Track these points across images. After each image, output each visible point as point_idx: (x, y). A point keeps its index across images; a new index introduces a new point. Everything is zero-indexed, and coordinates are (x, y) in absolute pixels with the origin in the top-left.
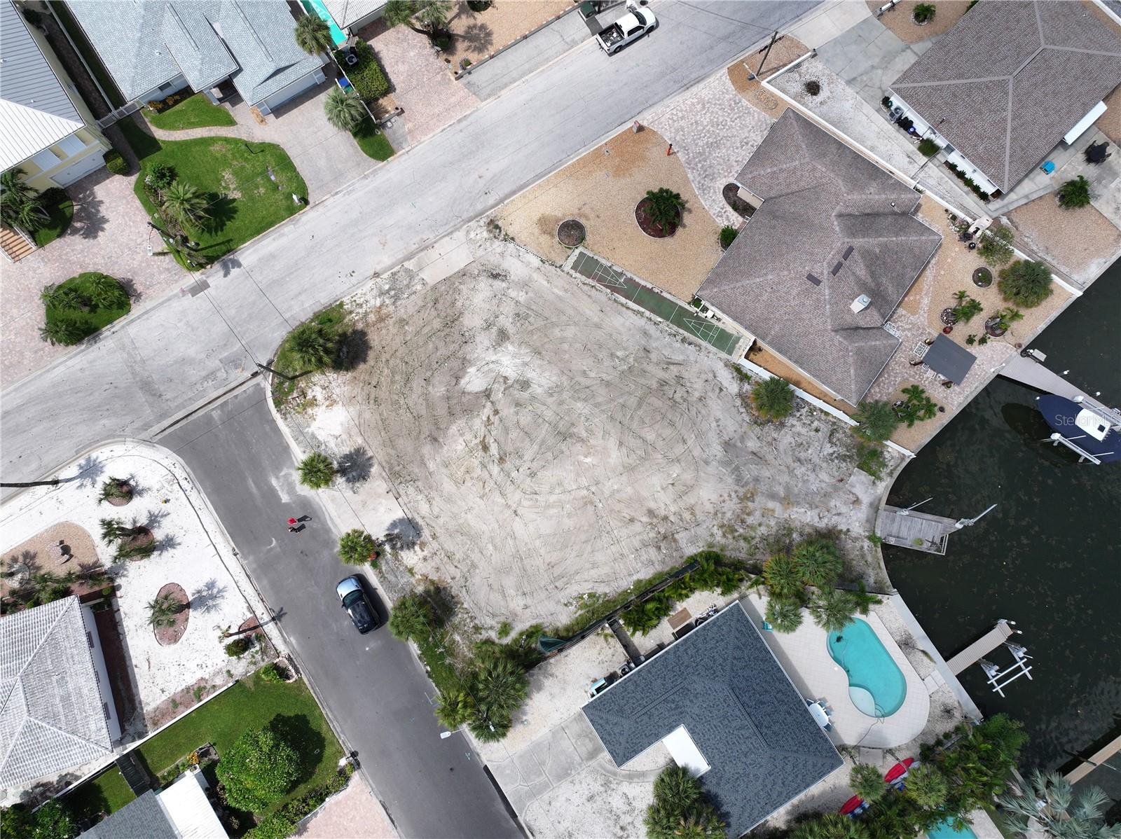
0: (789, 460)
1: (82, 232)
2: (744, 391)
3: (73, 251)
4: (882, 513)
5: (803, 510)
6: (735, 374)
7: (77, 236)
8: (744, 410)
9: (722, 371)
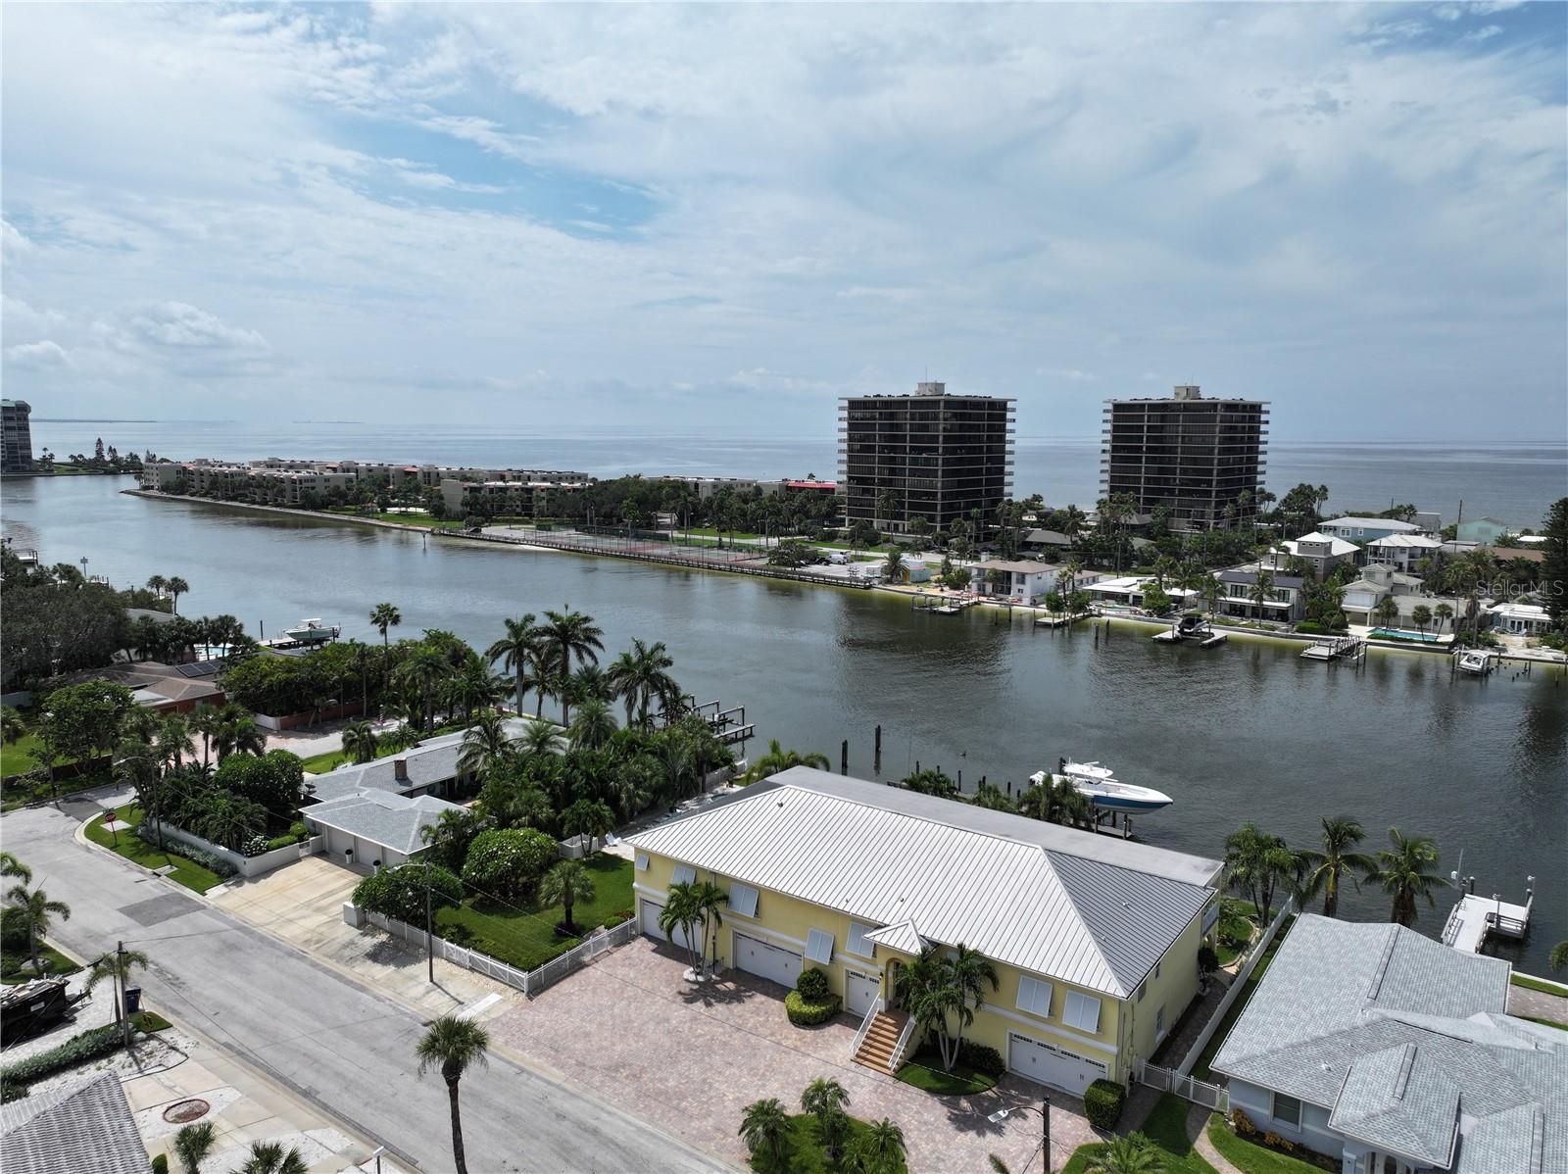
1: (956, 1112)
3: (918, 1112)
7: (946, 1109)
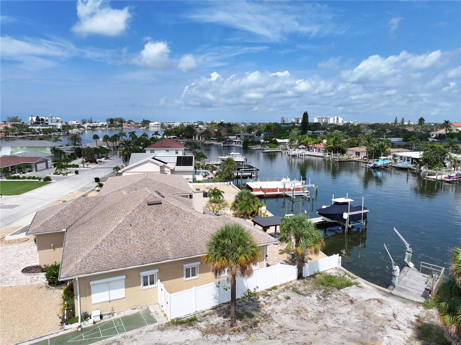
0: (313, 326)
2: (204, 327)
4: (395, 292)
5: (385, 338)
6: (179, 327)
8: (226, 337)
9: (165, 335)
